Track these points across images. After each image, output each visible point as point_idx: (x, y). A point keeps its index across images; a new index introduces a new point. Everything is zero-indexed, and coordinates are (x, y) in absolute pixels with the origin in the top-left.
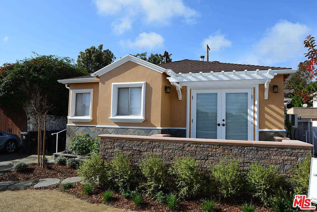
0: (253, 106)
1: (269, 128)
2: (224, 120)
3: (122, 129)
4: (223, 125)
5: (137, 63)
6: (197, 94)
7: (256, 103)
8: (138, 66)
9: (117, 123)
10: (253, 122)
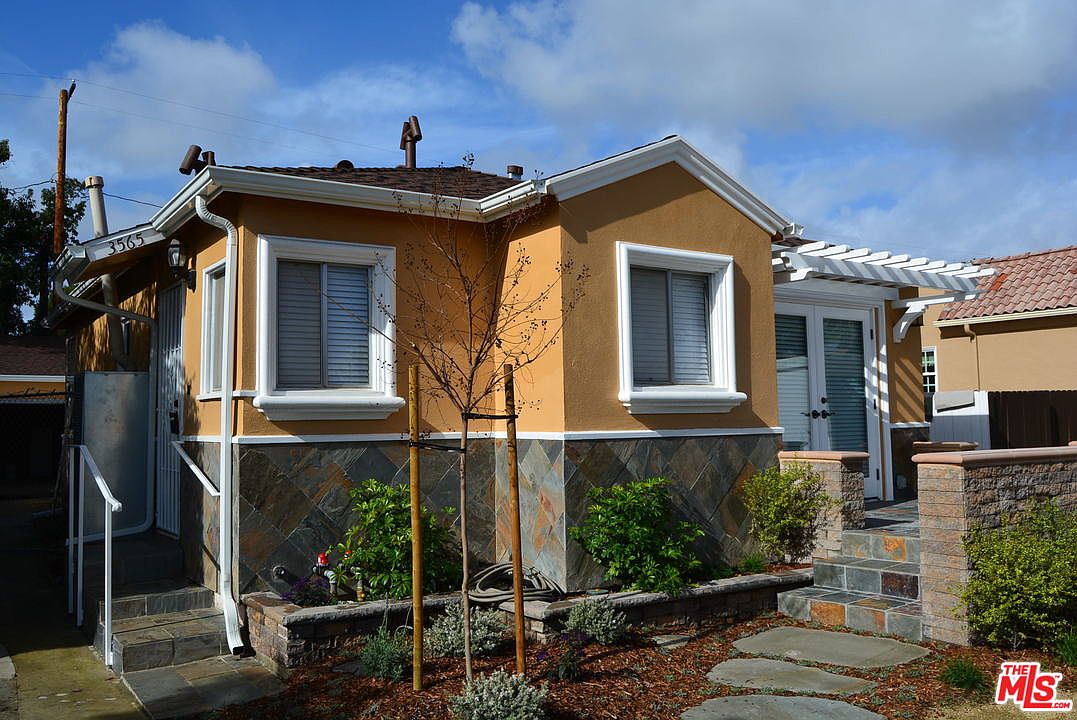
0: (875, 359)
1: (904, 421)
2: (823, 401)
3: (664, 442)
4: (824, 415)
5: (703, 178)
6: (776, 315)
7: (883, 351)
8: (701, 190)
9: (643, 418)
10: (877, 405)
